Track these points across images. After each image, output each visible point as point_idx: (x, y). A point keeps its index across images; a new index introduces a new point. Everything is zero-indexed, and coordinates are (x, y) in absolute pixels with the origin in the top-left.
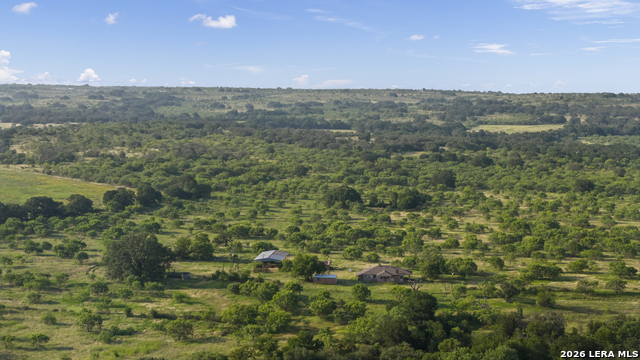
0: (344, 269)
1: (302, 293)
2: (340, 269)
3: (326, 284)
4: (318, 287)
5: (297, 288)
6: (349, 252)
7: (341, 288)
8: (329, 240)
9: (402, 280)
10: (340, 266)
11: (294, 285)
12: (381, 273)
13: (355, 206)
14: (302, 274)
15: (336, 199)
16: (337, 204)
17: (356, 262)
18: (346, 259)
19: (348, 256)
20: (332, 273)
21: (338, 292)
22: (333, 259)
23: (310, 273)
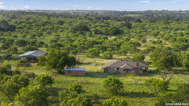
0: (89, 64)
1: (54, 86)
2: (86, 64)
3: (76, 76)
4: (69, 79)
5: (48, 80)
6: (91, 52)
7: (91, 80)
8: (76, 46)
9: (141, 72)
10: (85, 62)
11: (45, 78)
12: (124, 66)
13: (88, 33)
14: (55, 67)
15: (78, 30)
16: (78, 32)
17: (96, 59)
18: (89, 57)
19: (90, 55)
20: (80, 66)
21: (88, 83)
22: (80, 57)
23: (62, 66)
